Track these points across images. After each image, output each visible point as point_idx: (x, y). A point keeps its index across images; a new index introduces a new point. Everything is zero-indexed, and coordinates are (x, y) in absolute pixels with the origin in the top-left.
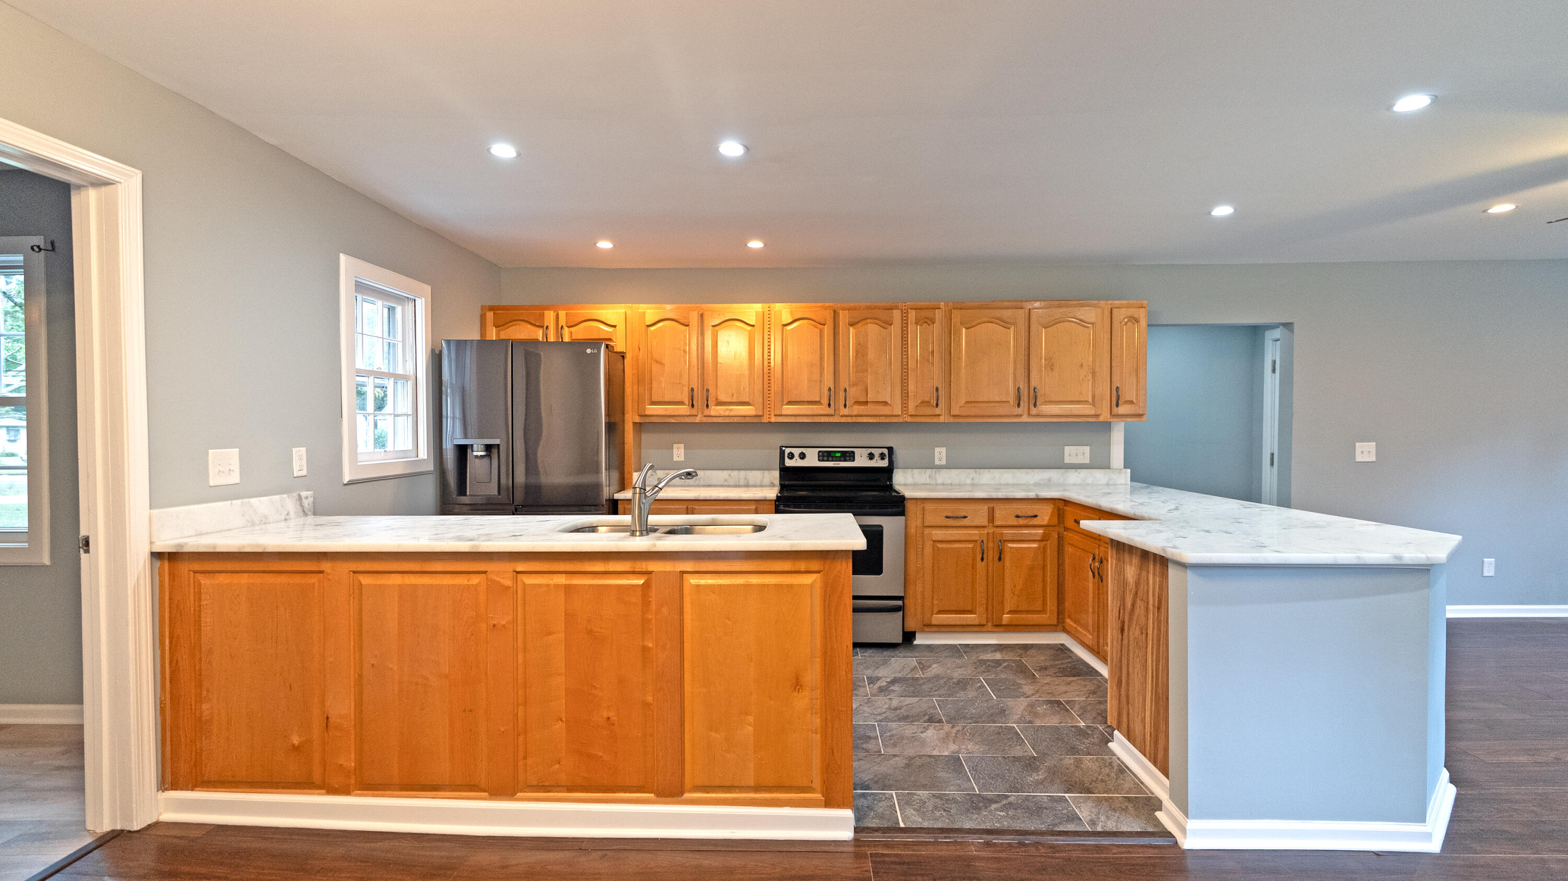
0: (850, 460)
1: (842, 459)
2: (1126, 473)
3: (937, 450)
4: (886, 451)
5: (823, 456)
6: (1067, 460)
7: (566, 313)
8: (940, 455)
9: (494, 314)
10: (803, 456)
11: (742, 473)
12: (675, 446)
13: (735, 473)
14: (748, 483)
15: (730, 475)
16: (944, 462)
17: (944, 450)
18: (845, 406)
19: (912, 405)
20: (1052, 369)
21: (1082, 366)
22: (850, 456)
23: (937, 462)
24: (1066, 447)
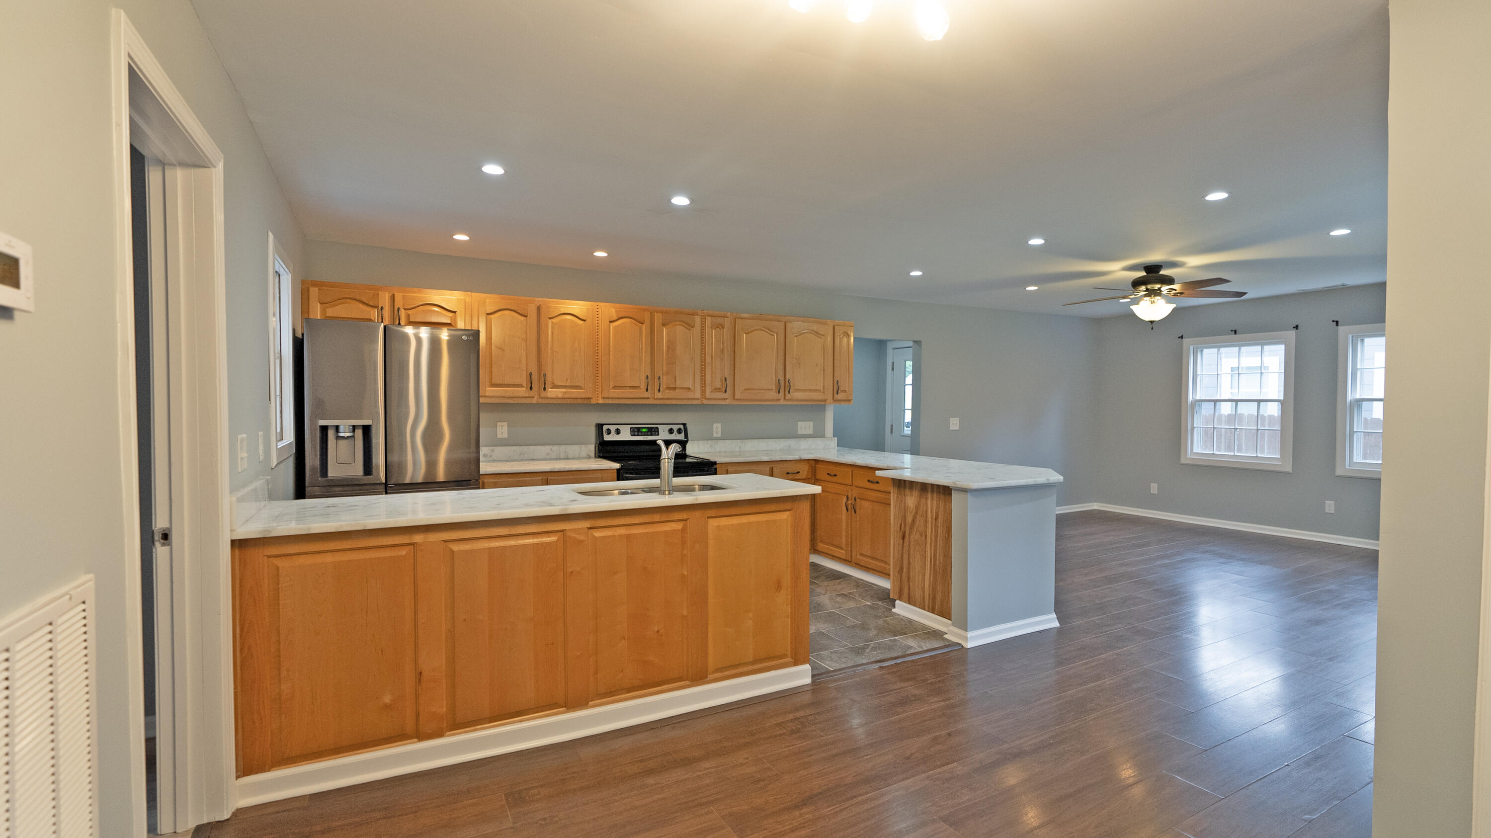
0: (655, 435)
1: (649, 433)
2: (835, 440)
3: (715, 425)
4: (682, 427)
5: (636, 431)
6: (799, 432)
7: (403, 295)
8: (717, 429)
9: (319, 289)
10: (618, 432)
11: (563, 447)
12: (499, 424)
13: (556, 448)
14: (567, 456)
15: (551, 449)
16: (719, 435)
17: (719, 425)
18: (659, 391)
19: (708, 390)
20: (799, 367)
21: (817, 365)
22: (655, 431)
23: (715, 435)
24: (798, 422)
